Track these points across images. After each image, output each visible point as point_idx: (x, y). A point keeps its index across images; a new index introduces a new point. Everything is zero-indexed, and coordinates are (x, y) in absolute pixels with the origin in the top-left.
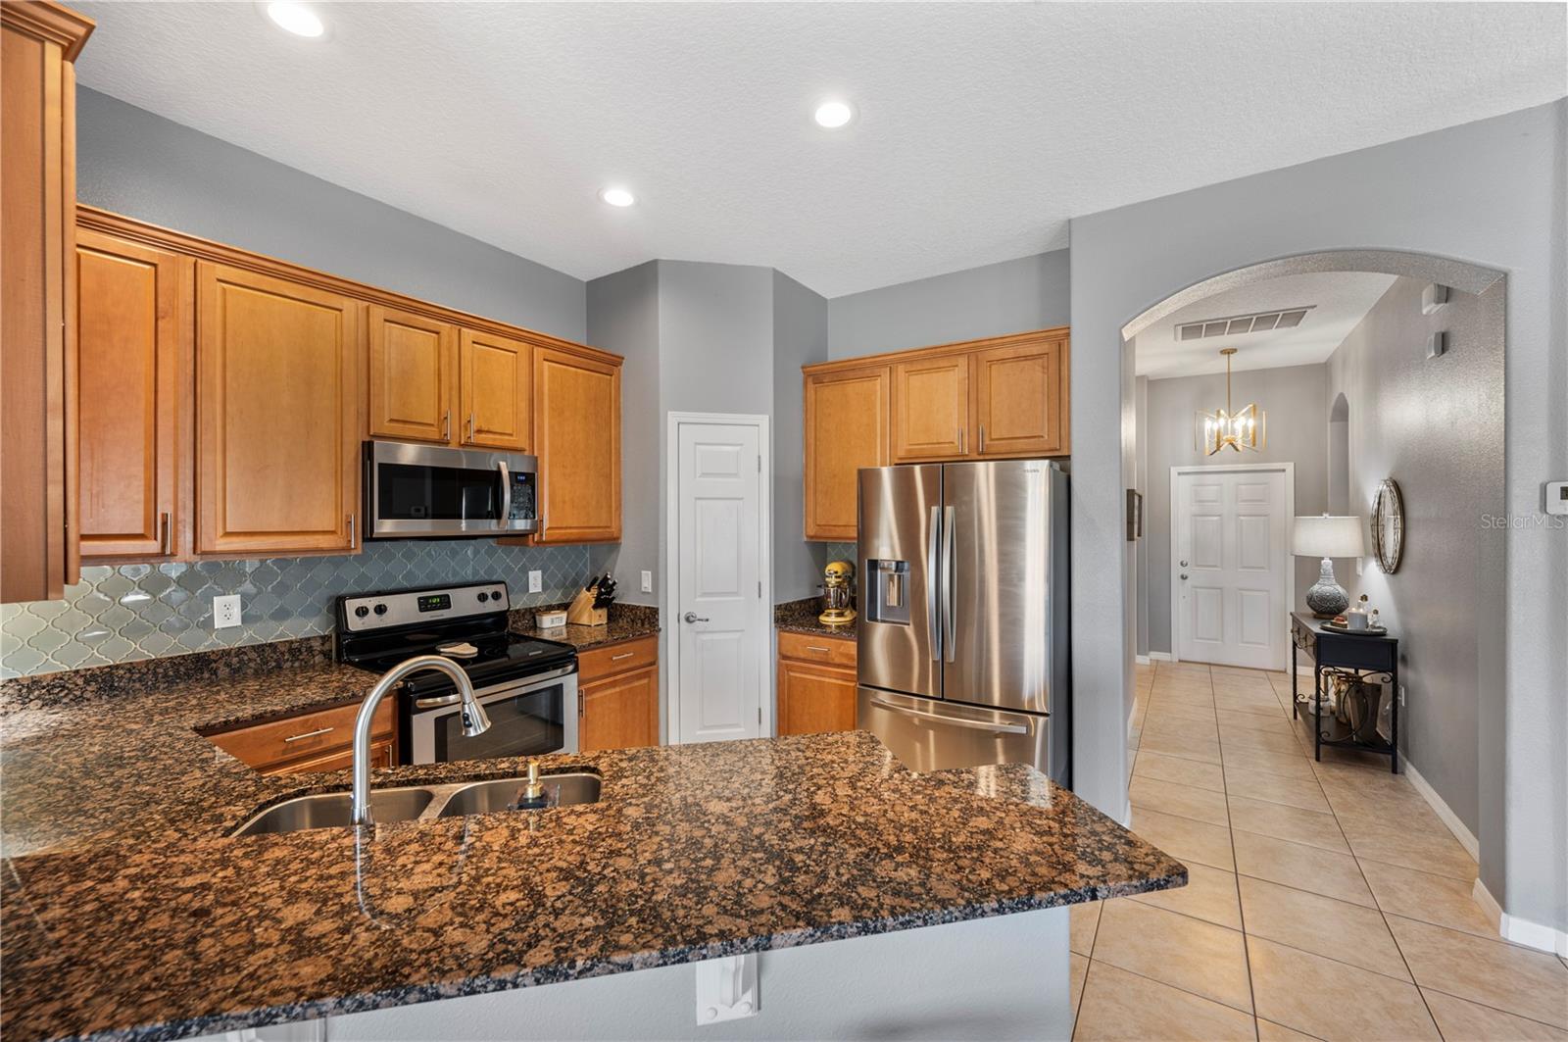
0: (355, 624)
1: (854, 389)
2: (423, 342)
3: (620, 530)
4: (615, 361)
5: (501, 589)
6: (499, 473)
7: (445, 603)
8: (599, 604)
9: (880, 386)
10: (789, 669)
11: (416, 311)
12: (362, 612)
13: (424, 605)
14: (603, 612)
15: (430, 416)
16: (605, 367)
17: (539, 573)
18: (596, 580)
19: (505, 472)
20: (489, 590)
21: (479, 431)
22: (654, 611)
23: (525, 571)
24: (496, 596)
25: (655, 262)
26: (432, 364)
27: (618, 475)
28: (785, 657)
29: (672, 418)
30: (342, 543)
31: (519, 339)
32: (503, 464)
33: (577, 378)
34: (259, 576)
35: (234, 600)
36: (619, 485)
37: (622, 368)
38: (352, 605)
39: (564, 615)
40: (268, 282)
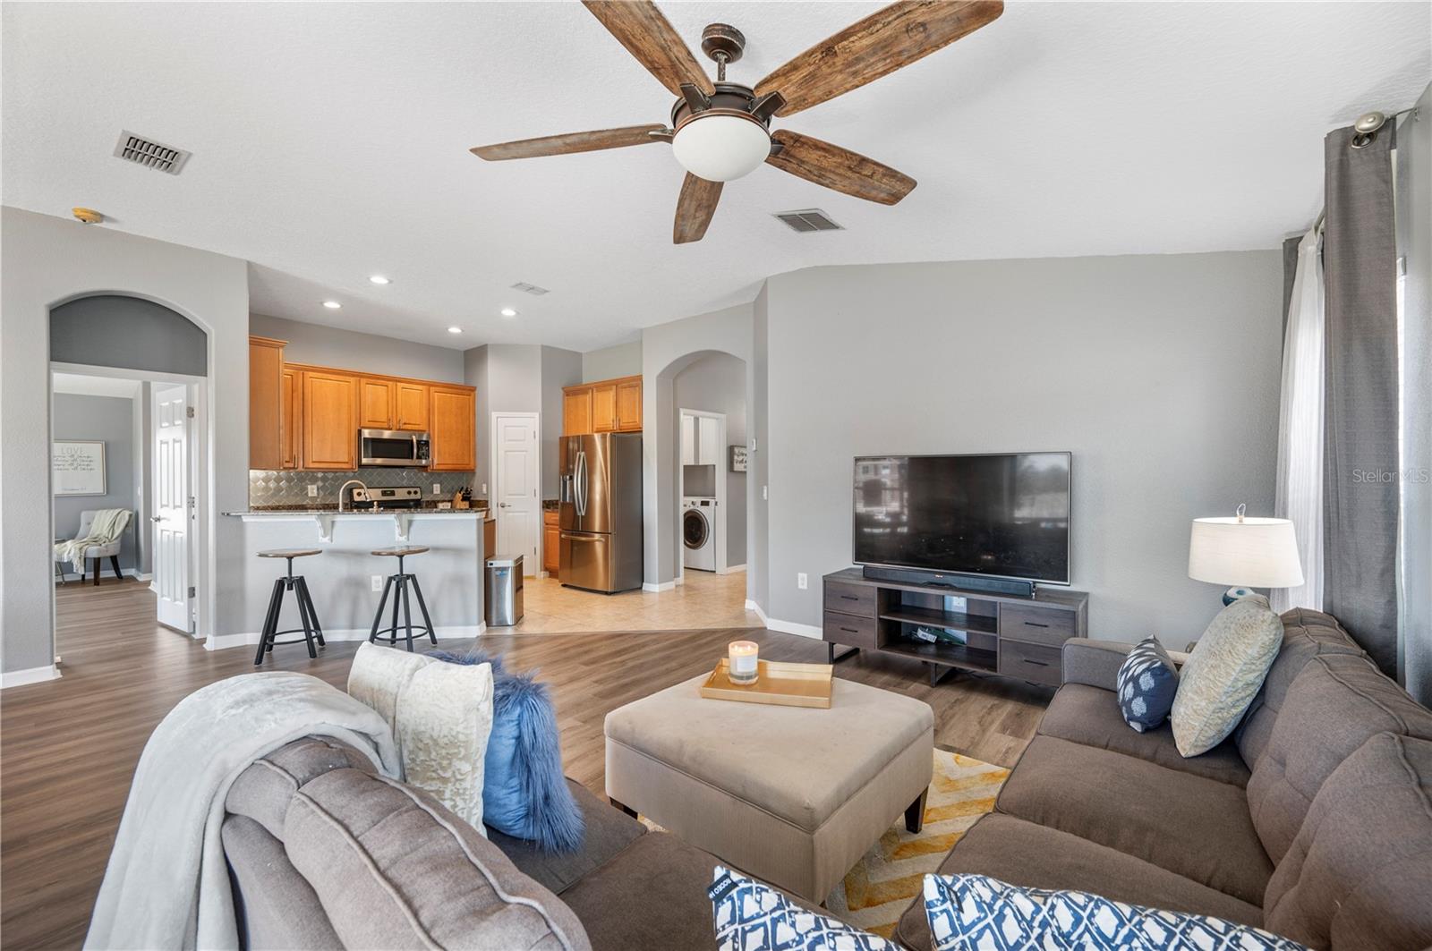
0: (357, 498)
1: (581, 398)
2: (381, 390)
3: (475, 467)
4: (473, 389)
5: (418, 490)
6: (412, 441)
7: (393, 493)
8: (464, 499)
9: (588, 397)
10: (548, 529)
11: (378, 379)
12: (359, 494)
13: (384, 494)
14: (467, 503)
15: (384, 419)
16: (467, 393)
17: (439, 485)
18: (462, 488)
19: (415, 441)
20: (412, 490)
21: (405, 424)
22: (487, 502)
23: (432, 484)
24: (416, 493)
25: (486, 345)
26: (385, 398)
27: (474, 441)
28: (547, 524)
29: (494, 415)
30: (350, 466)
31: (423, 384)
32: (414, 437)
33: (453, 398)
34: (324, 479)
35: (315, 487)
36: (475, 446)
37: (476, 392)
38: (355, 492)
39: (450, 504)
40: (325, 376)
